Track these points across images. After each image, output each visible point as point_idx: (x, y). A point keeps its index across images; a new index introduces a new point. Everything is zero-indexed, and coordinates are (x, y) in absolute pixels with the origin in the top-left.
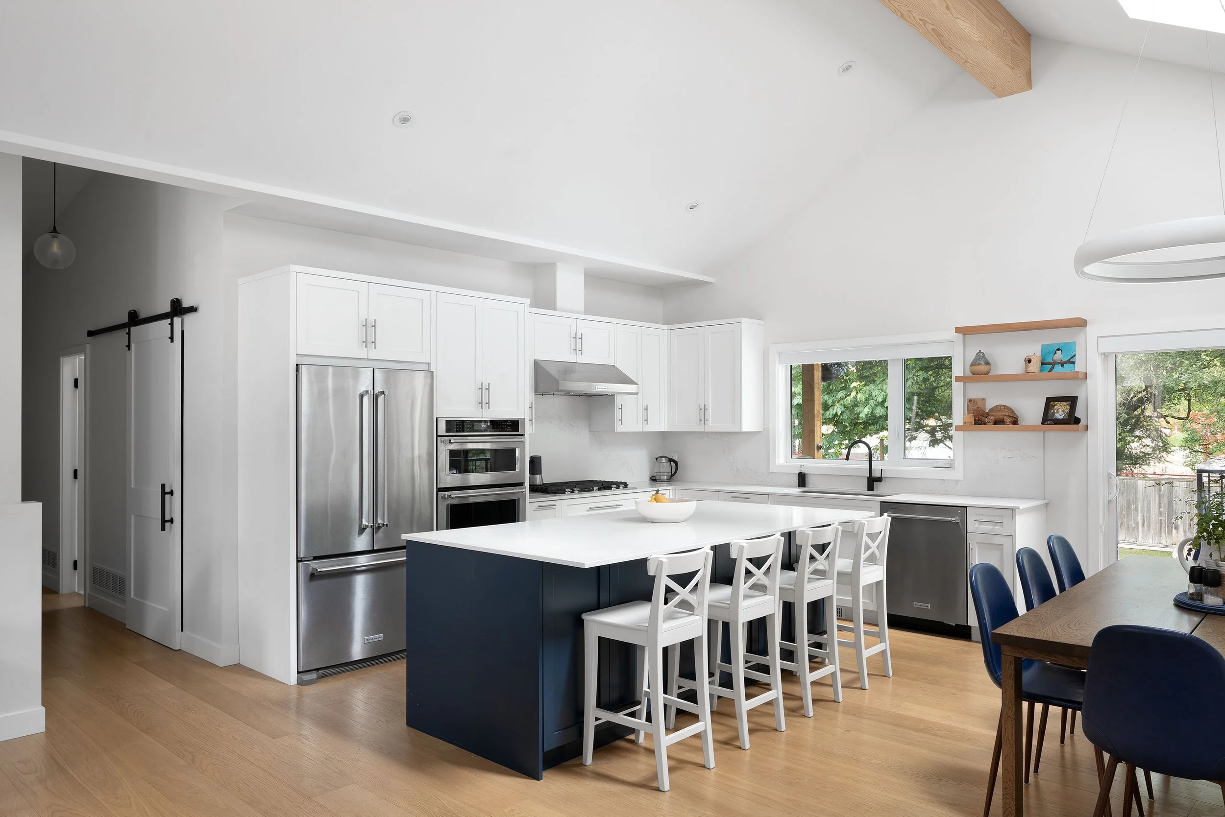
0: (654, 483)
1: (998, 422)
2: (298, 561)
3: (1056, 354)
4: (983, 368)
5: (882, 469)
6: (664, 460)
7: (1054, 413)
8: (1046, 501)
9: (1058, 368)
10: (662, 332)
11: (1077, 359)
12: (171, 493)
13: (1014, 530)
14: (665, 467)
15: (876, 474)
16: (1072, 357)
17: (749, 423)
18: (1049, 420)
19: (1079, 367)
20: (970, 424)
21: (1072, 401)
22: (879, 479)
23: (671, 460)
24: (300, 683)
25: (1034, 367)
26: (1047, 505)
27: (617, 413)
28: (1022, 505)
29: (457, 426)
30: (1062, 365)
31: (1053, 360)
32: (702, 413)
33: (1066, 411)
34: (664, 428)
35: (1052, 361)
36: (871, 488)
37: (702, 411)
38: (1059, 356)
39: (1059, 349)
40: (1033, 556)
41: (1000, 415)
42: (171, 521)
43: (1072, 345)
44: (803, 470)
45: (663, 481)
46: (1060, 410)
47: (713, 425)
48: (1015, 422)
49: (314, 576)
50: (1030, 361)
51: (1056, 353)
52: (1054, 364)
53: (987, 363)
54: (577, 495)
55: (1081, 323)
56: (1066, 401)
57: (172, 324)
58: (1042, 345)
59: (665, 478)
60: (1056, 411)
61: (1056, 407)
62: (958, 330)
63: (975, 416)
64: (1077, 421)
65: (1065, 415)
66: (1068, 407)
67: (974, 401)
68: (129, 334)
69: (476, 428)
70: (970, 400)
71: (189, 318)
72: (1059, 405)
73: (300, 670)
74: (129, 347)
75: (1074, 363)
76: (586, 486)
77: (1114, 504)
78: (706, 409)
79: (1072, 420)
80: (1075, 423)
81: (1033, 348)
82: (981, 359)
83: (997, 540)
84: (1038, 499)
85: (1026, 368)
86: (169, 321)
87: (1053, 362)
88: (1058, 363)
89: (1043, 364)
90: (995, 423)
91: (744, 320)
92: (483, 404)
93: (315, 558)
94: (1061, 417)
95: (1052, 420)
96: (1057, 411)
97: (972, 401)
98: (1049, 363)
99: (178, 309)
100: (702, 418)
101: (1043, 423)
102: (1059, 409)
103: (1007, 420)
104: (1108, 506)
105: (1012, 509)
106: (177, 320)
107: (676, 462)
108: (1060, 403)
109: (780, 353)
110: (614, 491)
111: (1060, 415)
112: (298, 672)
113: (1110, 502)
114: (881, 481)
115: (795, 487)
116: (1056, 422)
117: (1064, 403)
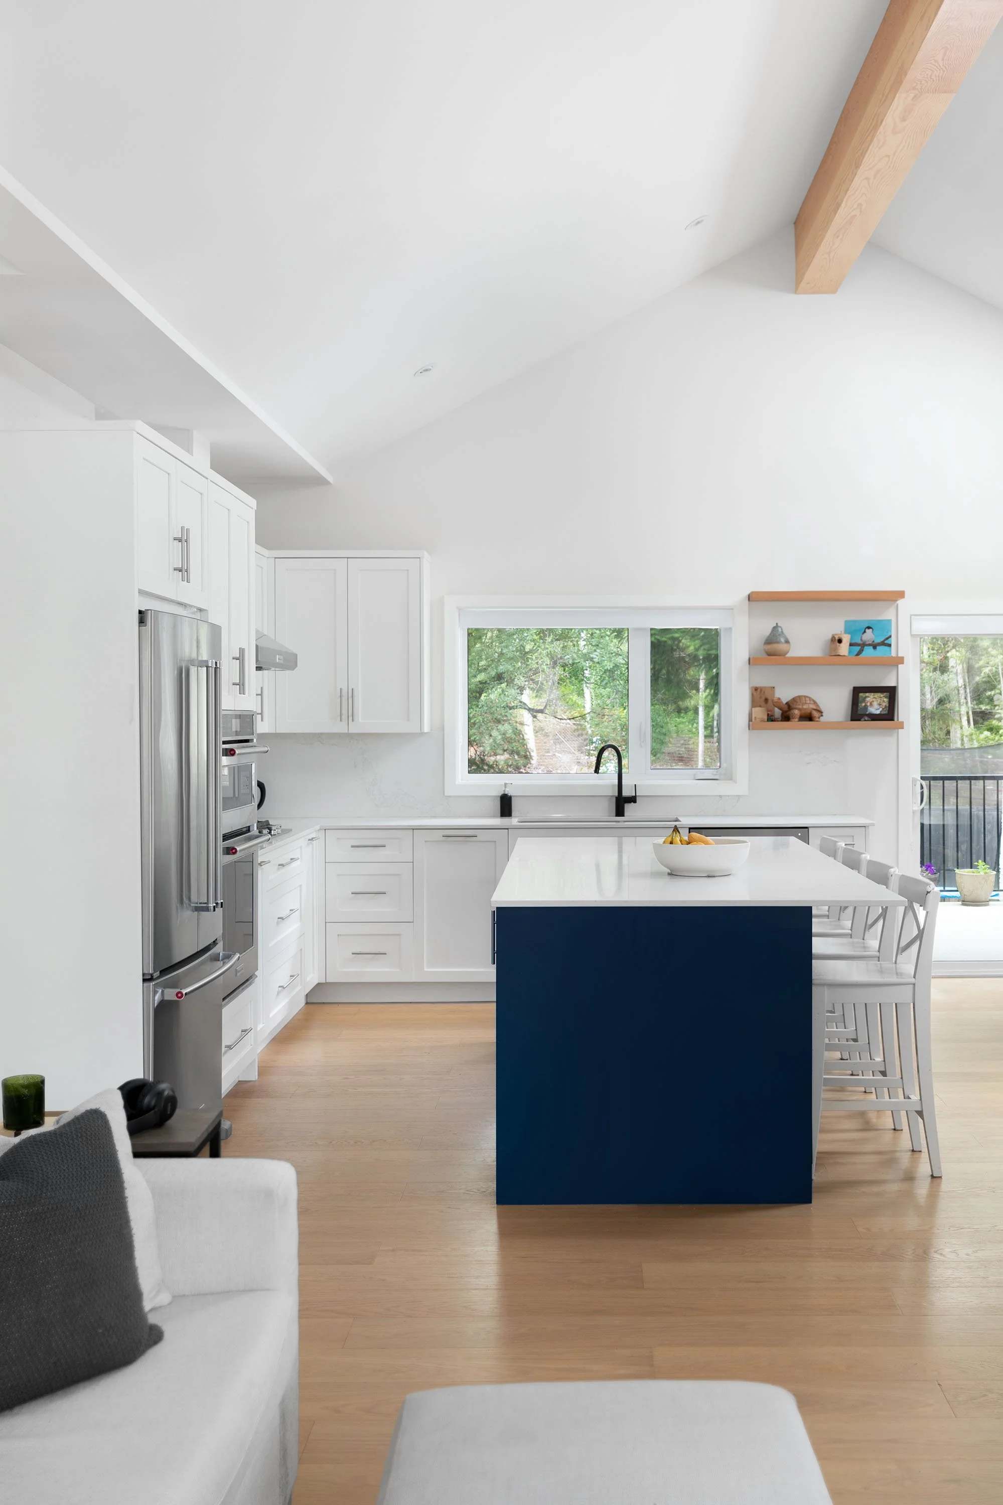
1: (801, 718)
2: (144, 982)
3: (865, 634)
4: (780, 647)
5: (635, 785)
7: (866, 708)
9: (868, 652)
11: (893, 641)
15: (626, 793)
16: (887, 639)
19: (895, 651)
20: (762, 721)
22: (633, 799)
25: (842, 649)
30: (875, 647)
31: (861, 640)
32: (344, 704)
33: (884, 704)
35: (859, 642)
36: (620, 812)
37: (345, 699)
38: (869, 636)
39: (869, 628)
41: (806, 709)
43: (884, 625)
44: (510, 792)
47: (363, 723)
50: (837, 641)
51: (865, 632)
52: (863, 645)
53: (784, 643)
55: (895, 596)
56: (880, 692)
58: (846, 622)
60: (868, 704)
61: (868, 699)
62: (748, 596)
65: (883, 709)
66: (886, 700)
67: (761, 690)
69: (230, 729)
70: (756, 689)
72: (872, 697)
75: (890, 645)
78: (352, 696)
81: (839, 625)
82: (774, 636)
85: (832, 650)
87: (862, 643)
88: (869, 645)
89: (851, 645)
91: (424, 552)
92: (235, 685)
93: (161, 974)
94: (878, 712)
96: (871, 704)
97: (759, 690)
98: (859, 645)
100: (344, 713)
102: (873, 701)
103: (816, 715)
105: (865, 827)
108: (874, 695)
109: (460, 609)
111: (875, 709)
113: (914, 813)
114: (635, 802)
115: (494, 816)
116: (874, 718)
117: (878, 695)
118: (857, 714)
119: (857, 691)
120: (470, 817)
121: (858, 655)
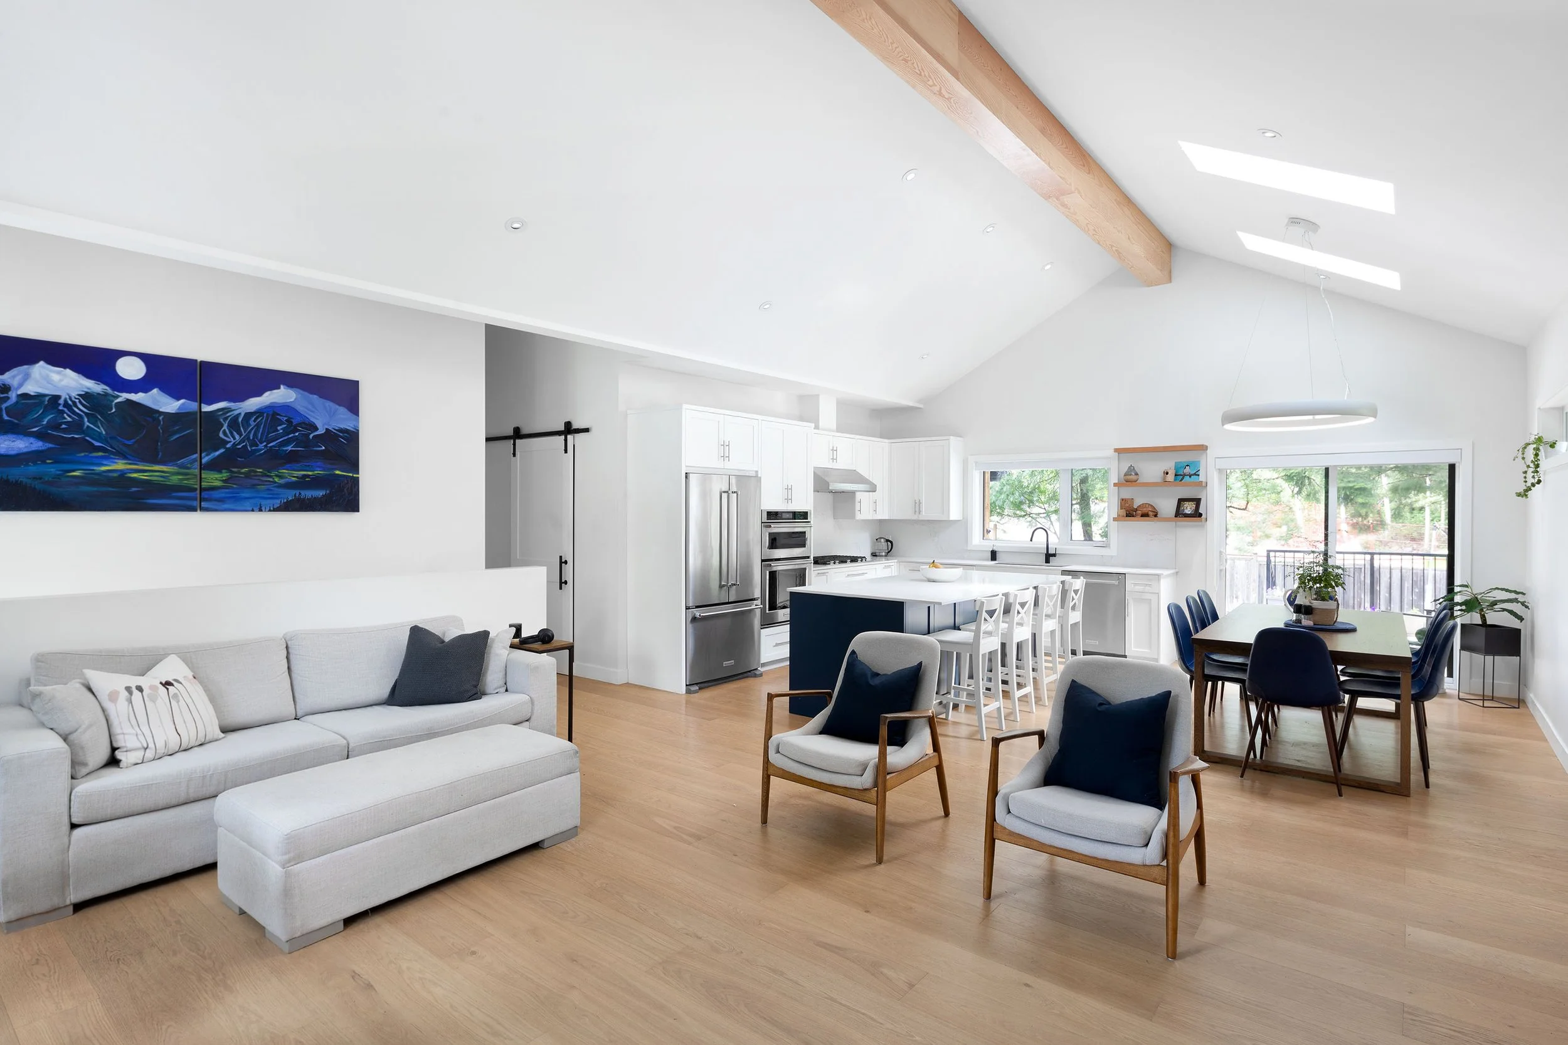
0: (875, 557)
1: (1145, 515)
2: (686, 609)
3: (1185, 469)
4: (1133, 477)
5: (1057, 548)
6: (882, 540)
7: (1184, 510)
8: (1177, 570)
9: (1187, 478)
10: (885, 443)
11: (1201, 473)
12: (566, 562)
13: (1159, 590)
14: (883, 545)
15: (1051, 551)
16: (1197, 471)
17: (955, 514)
18: (1180, 514)
19: (1202, 478)
20: (1124, 516)
21: (1198, 501)
22: (1054, 555)
23: (887, 541)
24: (688, 692)
25: (1170, 477)
26: (1177, 573)
27: (857, 505)
28: (1166, 572)
29: (773, 515)
30: (1190, 477)
32: (917, 506)
33: (1193, 508)
34: (886, 517)
35: (1182, 473)
36: (1047, 561)
37: (917, 505)
38: (1187, 470)
39: (1187, 466)
40: (1178, 608)
41: (1145, 510)
42: (566, 583)
43: (1196, 464)
44: (995, 549)
45: (882, 556)
46: (1189, 508)
47: (925, 515)
48: (1156, 516)
49: (694, 619)
50: (1167, 473)
52: (1184, 475)
53: (1137, 474)
54: (838, 565)
55: (1203, 448)
56: (1193, 501)
57: (566, 440)
58: (1175, 462)
59: (884, 554)
60: (1185, 508)
61: (1185, 505)
62: (1116, 450)
63: (1127, 511)
64: (1200, 515)
65: (1192, 510)
66: (1194, 506)
67: (1124, 500)
68: (514, 445)
69: (783, 517)
70: (1122, 499)
71: (580, 437)
72: (1187, 504)
73: (688, 684)
74: (514, 455)
75: (1199, 475)
76: (843, 560)
77: (1224, 572)
78: (920, 503)
79: (1197, 514)
80: (1199, 517)
81: (1169, 464)
82: (1131, 470)
83: (1148, 596)
84: (1172, 569)
85: (1164, 478)
86: (563, 437)
88: (1187, 475)
89: (1176, 475)
90: (1142, 516)
91: (951, 437)
92: (788, 500)
93: (697, 607)
94: (1190, 512)
95: (1183, 514)
98: (1181, 475)
99: (569, 429)
100: (917, 510)
101: (1175, 517)
102: (1187, 506)
103: (1150, 513)
104: (1220, 574)
105: (1158, 575)
106: (570, 437)
107: (891, 542)
109: (976, 463)
110: (859, 564)
111: (1188, 511)
112: (686, 685)
113: (1221, 570)
114: (1055, 556)
115: (987, 560)
116: (1187, 516)
117: (1190, 503)
118: (1179, 513)
119: (1181, 501)
120: (980, 560)
121: (1181, 481)
